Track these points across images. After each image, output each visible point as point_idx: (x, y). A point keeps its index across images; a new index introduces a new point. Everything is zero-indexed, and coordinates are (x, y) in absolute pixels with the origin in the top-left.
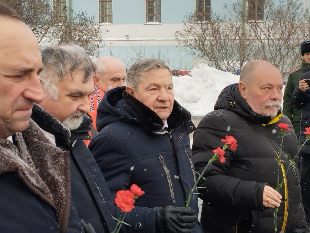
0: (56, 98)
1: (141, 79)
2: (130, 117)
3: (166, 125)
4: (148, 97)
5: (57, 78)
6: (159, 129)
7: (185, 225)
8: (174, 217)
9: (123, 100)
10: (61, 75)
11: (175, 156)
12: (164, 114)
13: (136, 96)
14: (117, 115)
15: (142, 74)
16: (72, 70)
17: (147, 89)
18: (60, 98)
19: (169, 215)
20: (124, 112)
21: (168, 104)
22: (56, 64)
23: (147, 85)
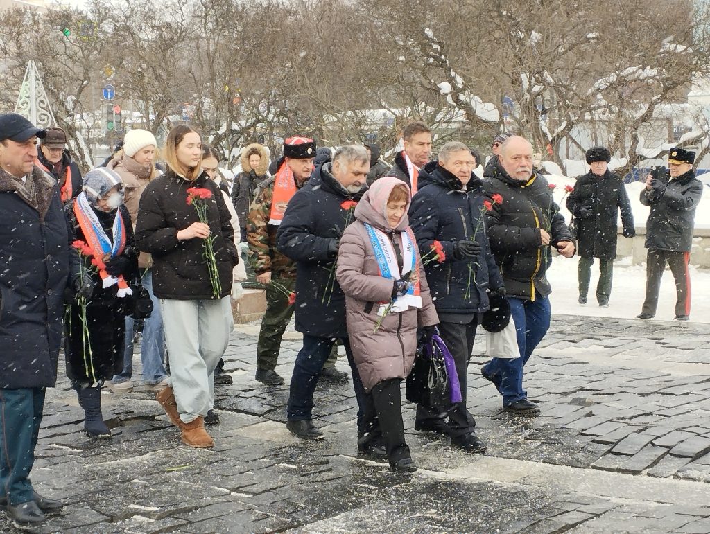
0: (345, 173)
1: (451, 156)
2: (440, 181)
3: (465, 188)
4: (454, 169)
5: (347, 163)
6: (461, 189)
7: (471, 252)
8: (464, 247)
9: (436, 170)
10: (349, 161)
11: (470, 209)
12: (465, 181)
13: (446, 167)
14: (432, 179)
15: (451, 153)
16: (355, 159)
17: (454, 163)
18: (347, 173)
19: (461, 246)
20: (437, 178)
21: (467, 174)
22: (348, 155)
23: (454, 161)
